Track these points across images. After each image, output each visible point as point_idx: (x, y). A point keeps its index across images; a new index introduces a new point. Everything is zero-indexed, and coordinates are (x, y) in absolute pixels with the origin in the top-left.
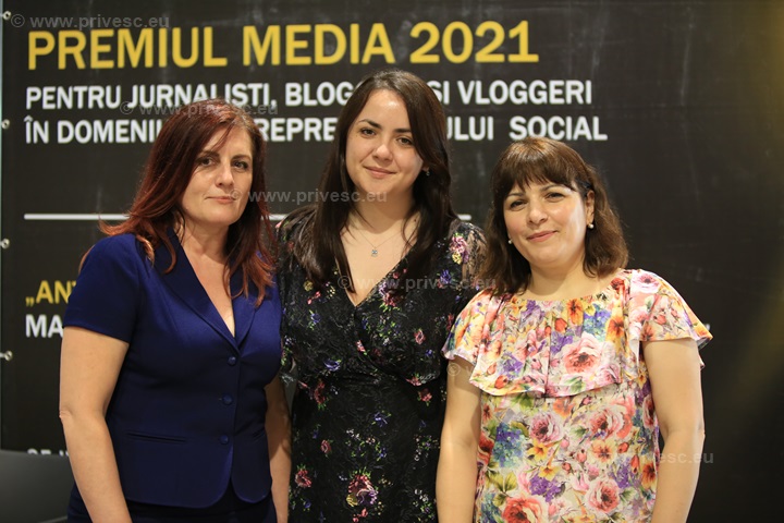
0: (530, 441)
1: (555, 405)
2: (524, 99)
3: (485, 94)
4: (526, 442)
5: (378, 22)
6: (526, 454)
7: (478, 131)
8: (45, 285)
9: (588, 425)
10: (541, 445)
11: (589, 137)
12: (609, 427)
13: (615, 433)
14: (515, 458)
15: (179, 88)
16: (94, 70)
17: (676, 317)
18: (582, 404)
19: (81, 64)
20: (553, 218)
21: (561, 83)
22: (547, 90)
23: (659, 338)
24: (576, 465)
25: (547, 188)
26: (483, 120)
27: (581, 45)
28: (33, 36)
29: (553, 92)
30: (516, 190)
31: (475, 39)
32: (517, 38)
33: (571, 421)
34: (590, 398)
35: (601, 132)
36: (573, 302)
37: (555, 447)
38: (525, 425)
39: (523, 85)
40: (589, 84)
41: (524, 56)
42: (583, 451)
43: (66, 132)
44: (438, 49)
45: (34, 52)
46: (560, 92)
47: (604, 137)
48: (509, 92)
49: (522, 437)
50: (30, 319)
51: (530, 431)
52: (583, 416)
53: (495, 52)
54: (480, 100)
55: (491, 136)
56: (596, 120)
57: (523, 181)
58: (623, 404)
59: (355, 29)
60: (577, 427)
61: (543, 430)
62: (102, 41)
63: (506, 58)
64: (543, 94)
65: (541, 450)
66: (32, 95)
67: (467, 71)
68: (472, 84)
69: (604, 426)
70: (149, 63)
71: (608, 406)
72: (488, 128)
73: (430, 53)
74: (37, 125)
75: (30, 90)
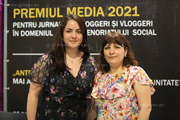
0: (103, 110)
1: (109, 101)
2: (136, 25)
3: (127, 24)
4: (102, 111)
5: (100, 6)
6: (102, 114)
7: (125, 33)
8: (18, 71)
9: (117, 107)
10: (106, 112)
11: (152, 34)
12: (122, 108)
13: (124, 109)
14: (100, 115)
15: (51, 23)
16: (30, 18)
17: (142, 79)
18: (115, 102)
19: (27, 17)
20: (116, 53)
21: (145, 21)
22: (142, 23)
23: (137, 84)
24: (114, 117)
25: (116, 45)
26: (126, 30)
27: (150, 12)
28: (15, 10)
29: (143, 23)
30: (108, 45)
31: (124, 10)
32: (134, 10)
33: (112, 106)
34: (117, 100)
35: (155, 33)
36: (117, 75)
37: (109, 112)
38: (102, 106)
39: (136, 22)
40: (152, 21)
41: (136, 15)
42: (116, 114)
43: (23, 33)
44: (115, 13)
45: (15, 14)
46: (145, 23)
47: (156, 34)
48: (132, 23)
49: (101, 109)
50: (14, 79)
51: (103, 108)
52: (115, 105)
53: (129, 14)
54: (125, 25)
55: (128, 34)
56: (154, 30)
57: (110, 43)
58: (126, 102)
59: (94, 8)
60: (114, 107)
61: (106, 108)
62: (32, 11)
63: (132, 15)
64: (141, 24)
65: (105, 113)
66: (15, 24)
67: (122, 18)
68: (123, 21)
69: (121, 107)
70: (44, 16)
71: (121, 102)
72: (127, 32)
73: (113, 14)
74: (16, 32)
75: (14, 23)
